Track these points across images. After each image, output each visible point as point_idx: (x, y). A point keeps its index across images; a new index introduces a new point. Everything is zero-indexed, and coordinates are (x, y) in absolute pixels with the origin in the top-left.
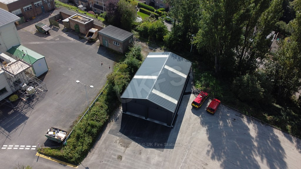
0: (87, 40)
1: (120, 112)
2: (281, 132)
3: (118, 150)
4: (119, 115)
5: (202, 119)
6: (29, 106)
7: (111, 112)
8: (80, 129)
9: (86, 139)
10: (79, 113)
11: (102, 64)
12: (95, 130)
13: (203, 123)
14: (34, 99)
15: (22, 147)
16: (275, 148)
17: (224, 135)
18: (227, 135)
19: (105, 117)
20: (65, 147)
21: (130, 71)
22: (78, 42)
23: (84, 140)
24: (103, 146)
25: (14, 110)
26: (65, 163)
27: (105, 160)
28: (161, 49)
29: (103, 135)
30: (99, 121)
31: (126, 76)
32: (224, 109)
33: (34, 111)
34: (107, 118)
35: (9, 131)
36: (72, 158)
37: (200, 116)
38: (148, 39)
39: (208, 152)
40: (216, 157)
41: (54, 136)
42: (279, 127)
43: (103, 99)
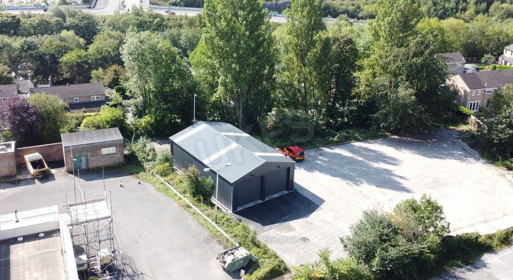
0: (32, 179)
14: (121, 268)
20: (260, 261)
22: (21, 188)
27: (300, 250)
40: (358, 183)
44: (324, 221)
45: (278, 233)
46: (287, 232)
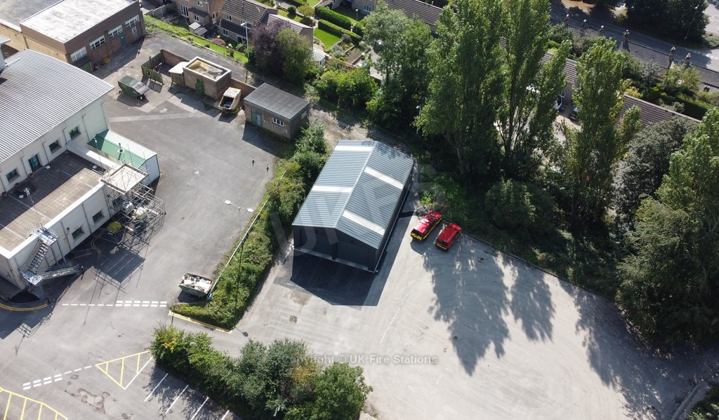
0: (220, 111)
1: (290, 248)
2: (556, 279)
3: (290, 307)
4: (288, 253)
5: (427, 259)
6: (140, 240)
7: (276, 249)
8: (231, 275)
9: (240, 290)
10: (224, 251)
11: (253, 162)
12: (252, 278)
13: (428, 266)
14: (147, 229)
15: (146, 304)
16: (540, 304)
17: (461, 284)
18: (465, 283)
19: (267, 256)
20: (211, 303)
21: (305, 175)
22: (204, 115)
23: (238, 292)
24: (267, 302)
25: (119, 248)
26: (212, 327)
27: (272, 323)
28: (361, 127)
29: (264, 286)
30: (259, 264)
31: (298, 184)
32: (466, 242)
33: (150, 248)
34: (270, 259)
35: (120, 281)
36: (222, 319)
37: (425, 254)
38: (337, 105)
39: (431, 309)
40: (442, 317)
41: (194, 287)
42: (554, 271)
43: (261, 228)
44: (337, 320)
45: (289, 296)
46: (295, 301)
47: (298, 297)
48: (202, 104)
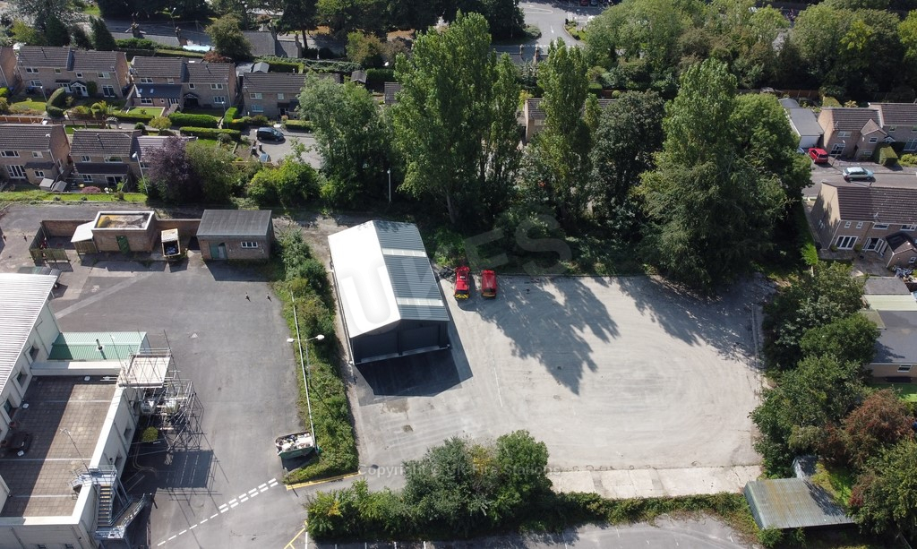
0: (165, 262)
1: (350, 366)
3: (397, 420)
4: (351, 372)
6: (190, 434)
7: (338, 369)
9: (341, 427)
10: (293, 399)
11: (248, 298)
14: (188, 419)
15: (253, 493)
19: (338, 383)
20: (323, 454)
22: (149, 274)
23: (340, 430)
24: (370, 427)
25: (171, 454)
26: (338, 477)
27: (391, 443)
29: (354, 414)
31: (316, 299)
33: (209, 436)
34: (342, 384)
35: (204, 486)
36: (345, 464)
37: (477, 310)
41: (295, 448)
44: (448, 408)
45: (386, 409)
46: (396, 412)
47: (395, 406)
48: (137, 263)
